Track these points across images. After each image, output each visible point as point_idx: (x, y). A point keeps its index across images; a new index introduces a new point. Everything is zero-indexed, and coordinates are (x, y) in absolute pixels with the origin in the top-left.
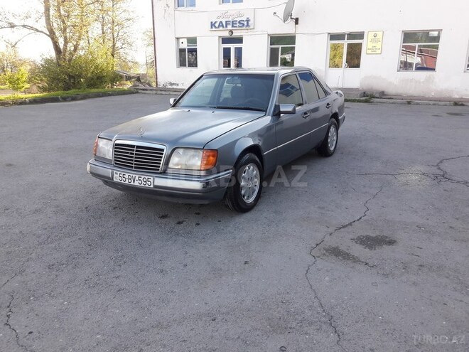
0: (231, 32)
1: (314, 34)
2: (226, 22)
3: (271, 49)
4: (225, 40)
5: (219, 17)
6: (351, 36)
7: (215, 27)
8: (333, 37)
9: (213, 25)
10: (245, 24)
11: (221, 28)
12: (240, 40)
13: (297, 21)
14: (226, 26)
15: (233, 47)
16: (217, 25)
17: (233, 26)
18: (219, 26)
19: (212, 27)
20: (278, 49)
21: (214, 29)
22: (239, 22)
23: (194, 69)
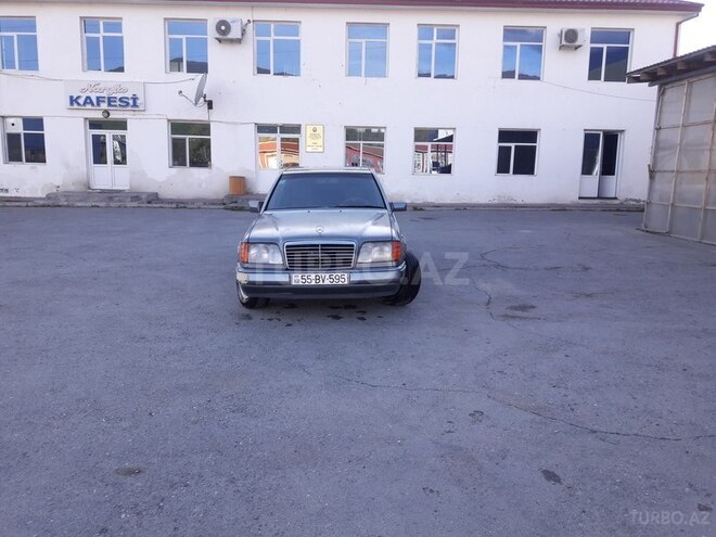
0: (107, 112)
1: (236, 124)
2: (98, 98)
3: (174, 140)
4: (94, 124)
5: (83, 91)
6: (285, 129)
7: (79, 104)
8: (261, 128)
9: (73, 101)
10: (132, 103)
11: (89, 106)
12: (122, 125)
13: (210, 105)
14: (98, 104)
15: (109, 134)
16: (81, 101)
17: (109, 105)
18: (85, 103)
19: (72, 104)
20: (184, 140)
21: (75, 106)
22: (120, 100)
23: (38, 166)
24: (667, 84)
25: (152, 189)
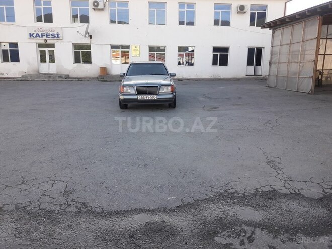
0: (45, 40)
1: (102, 45)
2: (42, 34)
3: (75, 52)
4: (40, 45)
5: (35, 31)
6: (123, 47)
7: (33, 37)
8: (113, 47)
9: (31, 35)
10: (57, 36)
11: (38, 38)
12: (53, 46)
13: (91, 37)
14: (42, 37)
15: (47, 50)
16: (35, 35)
17: (47, 37)
18: (36, 36)
19: (30, 37)
20: (80, 52)
21: (32, 37)
22: (52, 35)
23: (16, 64)
24: (275, 29)
25: (67, 74)
